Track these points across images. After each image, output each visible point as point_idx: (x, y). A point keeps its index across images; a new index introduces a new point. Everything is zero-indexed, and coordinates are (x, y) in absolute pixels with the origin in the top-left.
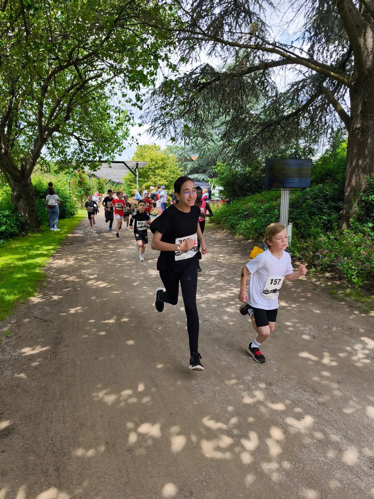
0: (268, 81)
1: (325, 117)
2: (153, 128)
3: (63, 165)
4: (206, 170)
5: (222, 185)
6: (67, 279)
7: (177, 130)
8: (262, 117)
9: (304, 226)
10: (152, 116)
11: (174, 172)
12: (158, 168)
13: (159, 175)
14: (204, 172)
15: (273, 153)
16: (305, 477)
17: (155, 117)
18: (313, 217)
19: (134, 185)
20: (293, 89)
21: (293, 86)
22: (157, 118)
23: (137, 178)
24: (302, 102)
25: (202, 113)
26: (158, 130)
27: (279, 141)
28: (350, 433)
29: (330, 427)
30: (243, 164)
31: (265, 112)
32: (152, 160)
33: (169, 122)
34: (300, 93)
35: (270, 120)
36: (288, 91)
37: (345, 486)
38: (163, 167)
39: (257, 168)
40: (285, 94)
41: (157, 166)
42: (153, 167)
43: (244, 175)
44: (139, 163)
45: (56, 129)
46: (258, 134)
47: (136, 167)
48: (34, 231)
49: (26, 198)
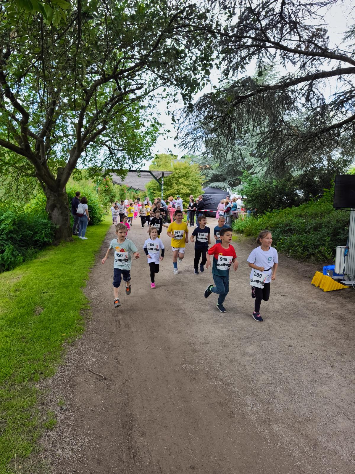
0: (314, 93)
11: (196, 181)
13: (182, 183)
14: (224, 180)
21: (339, 96)
23: (162, 187)
36: (333, 102)
40: (330, 105)
44: (165, 172)
46: (294, 146)
47: (161, 176)
48: (66, 240)
49: (60, 207)
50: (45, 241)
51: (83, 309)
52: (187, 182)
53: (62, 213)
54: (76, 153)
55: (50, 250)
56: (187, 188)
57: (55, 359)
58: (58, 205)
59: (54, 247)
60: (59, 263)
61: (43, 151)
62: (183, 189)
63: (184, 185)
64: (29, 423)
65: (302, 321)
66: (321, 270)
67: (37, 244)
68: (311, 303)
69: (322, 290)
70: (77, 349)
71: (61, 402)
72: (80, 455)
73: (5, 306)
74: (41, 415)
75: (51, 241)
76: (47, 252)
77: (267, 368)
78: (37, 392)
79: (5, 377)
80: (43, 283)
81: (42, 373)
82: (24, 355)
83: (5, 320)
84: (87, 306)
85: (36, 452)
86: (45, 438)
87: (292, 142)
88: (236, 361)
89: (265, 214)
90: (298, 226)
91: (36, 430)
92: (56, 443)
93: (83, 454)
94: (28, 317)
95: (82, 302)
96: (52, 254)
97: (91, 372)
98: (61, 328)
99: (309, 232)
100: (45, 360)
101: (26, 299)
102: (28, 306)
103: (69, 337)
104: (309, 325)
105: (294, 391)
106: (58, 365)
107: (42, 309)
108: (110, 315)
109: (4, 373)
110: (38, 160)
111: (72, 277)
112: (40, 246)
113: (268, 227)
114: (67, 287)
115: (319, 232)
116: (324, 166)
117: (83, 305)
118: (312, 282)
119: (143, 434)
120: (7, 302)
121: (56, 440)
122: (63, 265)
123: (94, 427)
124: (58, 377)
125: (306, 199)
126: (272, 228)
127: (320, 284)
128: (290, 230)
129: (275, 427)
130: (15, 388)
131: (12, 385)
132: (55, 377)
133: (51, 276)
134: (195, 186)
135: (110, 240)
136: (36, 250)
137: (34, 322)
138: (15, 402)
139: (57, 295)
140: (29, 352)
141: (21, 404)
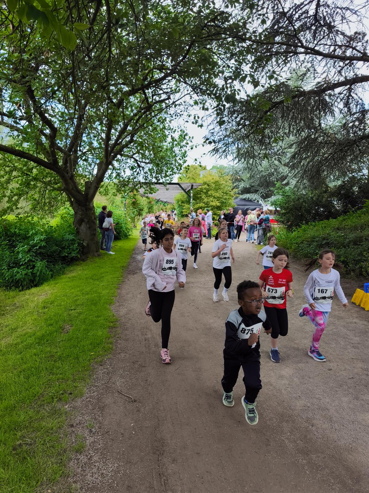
4: (258, 191)
13: (211, 196)
19: (186, 205)
23: (191, 200)
26: (220, 151)
44: (194, 184)
46: (330, 154)
47: (190, 188)
48: (94, 255)
49: (88, 222)
50: (73, 257)
51: (112, 328)
52: (217, 195)
53: (89, 228)
54: (104, 166)
55: (78, 265)
56: (217, 200)
57: (83, 379)
58: (85, 220)
59: (81, 262)
60: (87, 278)
61: (71, 165)
62: (212, 201)
63: (214, 197)
64: (58, 445)
65: (342, 343)
66: (361, 287)
67: (66, 260)
68: (351, 323)
69: (364, 309)
70: (106, 368)
71: (90, 425)
72: (110, 481)
73: (33, 324)
74: (70, 438)
75: (79, 256)
76: (75, 267)
77: (304, 393)
78: (66, 413)
79: (34, 397)
80: (71, 301)
81: (71, 394)
82: (53, 374)
83: (33, 338)
84: (115, 324)
85: (66, 476)
86: (74, 462)
87: (328, 150)
88: (271, 385)
89: (300, 227)
90: (336, 240)
91: (65, 453)
92: (86, 468)
93: (113, 480)
94: (56, 334)
95: (110, 320)
96: (80, 270)
97: (120, 393)
98: (90, 347)
99: (349, 247)
100: (74, 381)
101: (54, 316)
102: (57, 323)
103: (98, 356)
104: (349, 347)
105: (334, 419)
106: (87, 385)
107: (70, 326)
108: (139, 333)
109: (33, 393)
110: (65, 174)
111: (100, 293)
112: (68, 262)
113: (304, 240)
114: (95, 304)
115: (360, 246)
116: (364, 175)
117: (112, 322)
118: (353, 300)
119: (174, 460)
120: (35, 319)
121: (85, 464)
122: (91, 281)
123: (123, 451)
124: (87, 398)
125: (345, 212)
126: (308, 242)
127: (360, 303)
128: (328, 244)
129: (314, 456)
130: (44, 409)
131: (41, 406)
132: (84, 398)
133: (79, 293)
134: (226, 199)
135: (138, 255)
136: (64, 265)
137: (62, 340)
138: (44, 423)
139: (85, 312)
140: (58, 371)
141: (50, 425)
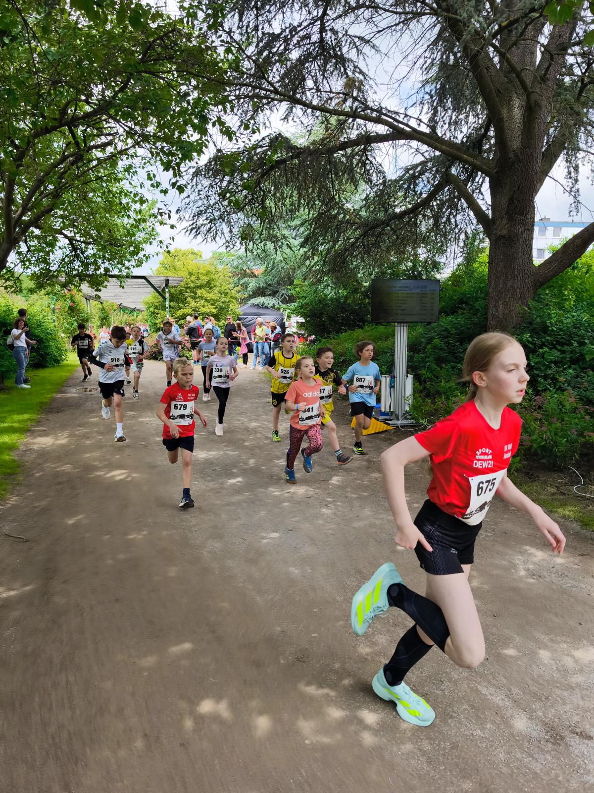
0: (371, 163)
1: (455, 217)
2: (194, 226)
3: (44, 280)
4: (277, 292)
5: (304, 315)
6: (58, 469)
7: (233, 230)
8: (363, 213)
9: (430, 379)
10: (194, 208)
11: (226, 294)
12: (200, 287)
13: (202, 298)
14: (274, 294)
15: (379, 267)
16: (455, 762)
17: (198, 209)
18: (444, 365)
19: (162, 313)
20: (407, 175)
21: (407, 170)
22: (201, 211)
23: (167, 303)
24: (421, 193)
25: (273, 205)
26: (204, 230)
27: (388, 250)
28: (515, 690)
29: (486, 684)
30: (335, 284)
31: (367, 206)
32: (191, 274)
33: (221, 217)
34: (417, 182)
35: (375, 219)
36: (401, 178)
37: (512, 771)
38: (209, 285)
39: (356, 291)
40: (396, 181)
41: (199, 283)
42: (192, 285)
43: (338, 300)
44: (170, 279)
45: (35, 223)
46: (357, 239)
47: (164, 285)
52: (211, 296)
97: (8, 535)
